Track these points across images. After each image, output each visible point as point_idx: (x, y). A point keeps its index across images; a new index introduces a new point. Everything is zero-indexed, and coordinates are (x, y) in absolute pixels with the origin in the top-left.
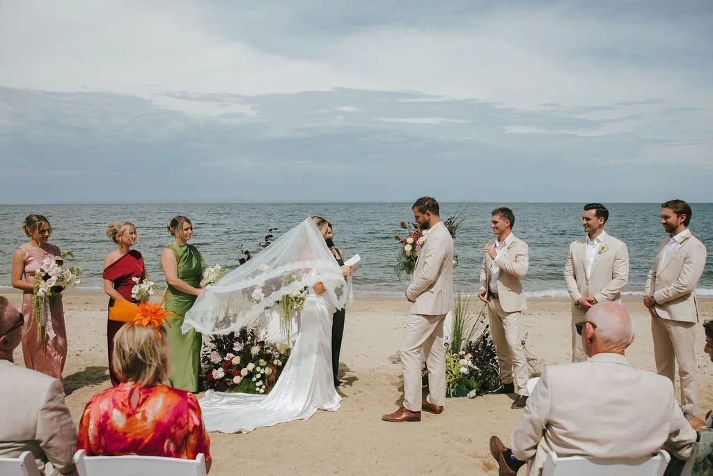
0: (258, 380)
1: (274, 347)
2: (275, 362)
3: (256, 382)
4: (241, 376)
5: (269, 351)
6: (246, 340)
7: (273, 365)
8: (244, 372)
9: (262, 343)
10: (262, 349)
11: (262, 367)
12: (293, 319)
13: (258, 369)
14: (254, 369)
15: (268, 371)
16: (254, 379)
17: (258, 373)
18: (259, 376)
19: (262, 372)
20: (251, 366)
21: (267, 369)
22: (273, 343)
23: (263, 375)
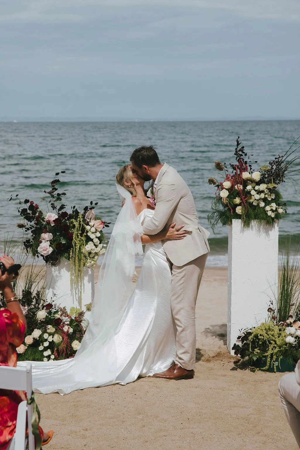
0: (46, 349)
1: (64, 312)
2: (66, 329)
3: (42, 351)
4: (25, 344)
5: (57, 316)
6: (29, 303)
7: (63, 332)
8: (29, 340)
9: (50, 306)
10: (50, 313)
11: (50, 334)
12: (86, 279)
13: (46, 336)
14: (41, 336)
15: (57, 338)
16: (41, 348)
17: (46, 340)
18: (46, 344)
19: (50, 339)
20: (37, 333)
21: (56, 336)
22: (62, 306)
23: (52, 344)
